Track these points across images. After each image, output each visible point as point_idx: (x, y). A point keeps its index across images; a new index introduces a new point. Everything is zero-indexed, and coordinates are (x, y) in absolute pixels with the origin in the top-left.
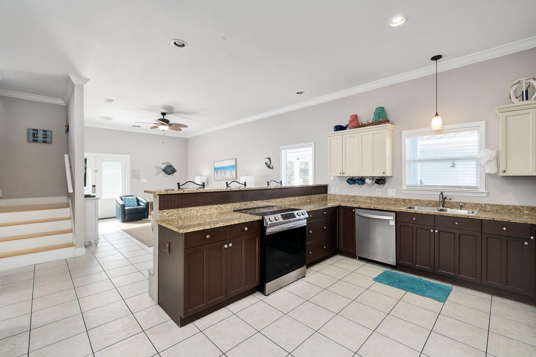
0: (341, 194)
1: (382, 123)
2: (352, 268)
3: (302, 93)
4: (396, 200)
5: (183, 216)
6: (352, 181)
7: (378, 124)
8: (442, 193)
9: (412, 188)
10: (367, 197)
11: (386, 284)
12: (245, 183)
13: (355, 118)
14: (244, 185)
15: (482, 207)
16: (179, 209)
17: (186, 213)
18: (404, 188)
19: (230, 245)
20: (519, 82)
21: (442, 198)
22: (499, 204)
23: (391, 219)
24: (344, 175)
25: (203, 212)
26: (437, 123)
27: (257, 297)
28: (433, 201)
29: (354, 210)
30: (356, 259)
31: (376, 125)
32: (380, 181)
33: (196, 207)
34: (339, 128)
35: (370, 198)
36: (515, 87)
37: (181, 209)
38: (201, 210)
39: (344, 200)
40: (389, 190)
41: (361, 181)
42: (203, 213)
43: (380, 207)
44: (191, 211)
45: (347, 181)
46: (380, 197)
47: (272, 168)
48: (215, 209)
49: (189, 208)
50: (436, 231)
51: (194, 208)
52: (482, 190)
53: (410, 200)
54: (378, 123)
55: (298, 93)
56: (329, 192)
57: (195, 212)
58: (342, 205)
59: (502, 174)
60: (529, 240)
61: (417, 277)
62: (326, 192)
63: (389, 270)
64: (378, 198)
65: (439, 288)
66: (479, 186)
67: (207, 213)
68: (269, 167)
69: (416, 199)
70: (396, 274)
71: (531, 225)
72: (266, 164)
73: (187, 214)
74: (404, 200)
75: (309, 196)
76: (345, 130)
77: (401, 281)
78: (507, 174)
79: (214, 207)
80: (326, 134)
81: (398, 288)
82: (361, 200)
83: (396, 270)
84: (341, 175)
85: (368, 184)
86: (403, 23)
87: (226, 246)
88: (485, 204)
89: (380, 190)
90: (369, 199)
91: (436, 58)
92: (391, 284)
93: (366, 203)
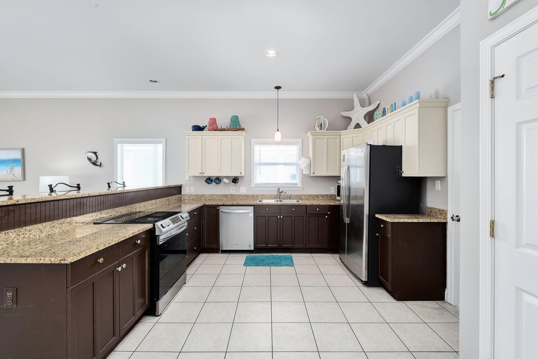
0: (197, 194)
1: (240, 130)
2: (222, 262)
3: (156, 81)
4: (247, 196)
5: (17, 241)
6: (209, 180)
7: (236, 131)
8: (279, 188)
9: (258, 186)
10: (223, 195)
11: (254, 266)
12: (78, 185)
13: (213, 121)
14: (77, 187)
15: (299, 197)
16: (9, 231)
17: (23, 236)
18: (253, 185)
19: (124, 266)
20: (319, 118)
21: (279, 193)
22: (308, 194)
23: (250, 211)
24: (203, 175)
25: (50, 230)
26: (278, 136)
27: (148, 322)
28: (272, 195)
29: (218, 208)
30: (219, 253)
31: (234, 131)
32: (235, 180)
33: (39, 225)
34: (197, 128)
35: (226, 196)
36: (318, 120)
37: (12, 231)
38: (46, 228)
39: (200, 199)
40: (241, 188)
41: (218, 180)
42: (50, 233)
43: (241, 203)
44: (31, 232)
45: (206, 181)
46: (234, 195)
47: (100, 165)
48: (67, 224)
49: (28, 228)
50: (282, 217)
51: (36, 226)
52: (301, 186)
53: (257, 195)
54: (236, 129)
55: (151, 81)
56: (182, 193)
57: (38, 233)
58: (206, 204)
59: (312, 175)
60: (327, 214)
61: (269, 254)
62: (180, 193)
63: (249, 255)
64: (232, 195)
65: (286, 258)
66: (298, 183)
67: (56, 232)
68: (95, 164)
69: (261, 194)
70: (256, 257)
71: (329, 205)
72: (90, 159)
73: (24, 238)
74: (253, 196)
75: (168, 198)
76: (202, 131)
77: (262, 260)
78: (315, 175)
79: (67, 221)
80: (183, 132)
81: (263, 266)
82: (218, 198)
83: (253, 253)
84: (201, 175)
85: (225, 183)
86: (276, 56)
87: (120, 269)
88: (302, 195)
89: (234, 188)
90: (224, 197)
91: (278, 88)
92: (257, 265)
93: (222, 200)
